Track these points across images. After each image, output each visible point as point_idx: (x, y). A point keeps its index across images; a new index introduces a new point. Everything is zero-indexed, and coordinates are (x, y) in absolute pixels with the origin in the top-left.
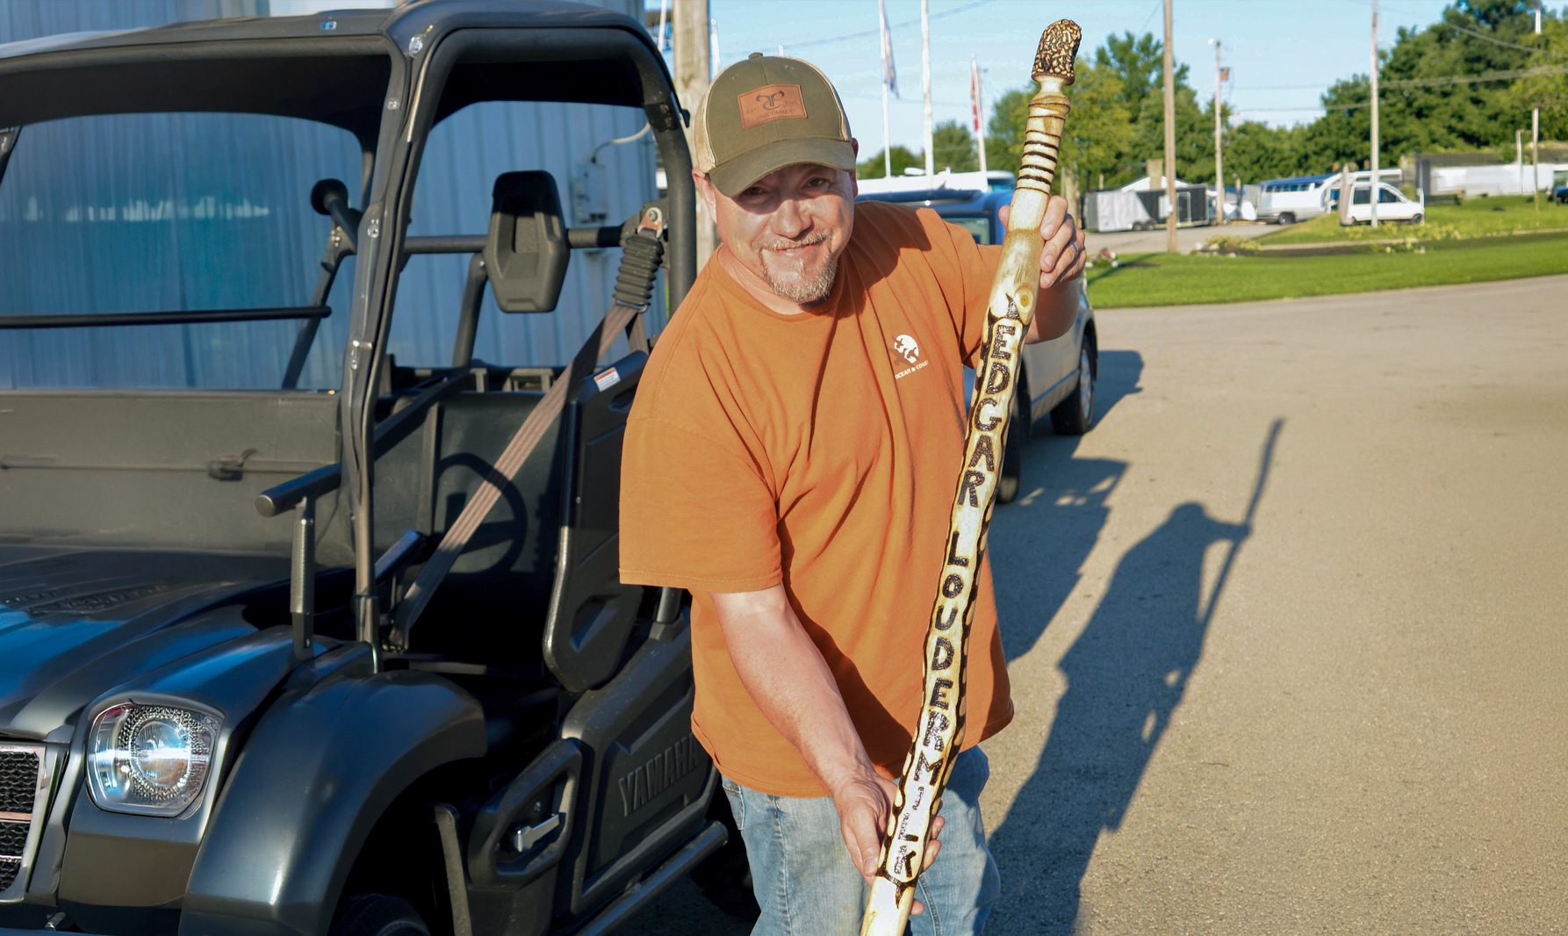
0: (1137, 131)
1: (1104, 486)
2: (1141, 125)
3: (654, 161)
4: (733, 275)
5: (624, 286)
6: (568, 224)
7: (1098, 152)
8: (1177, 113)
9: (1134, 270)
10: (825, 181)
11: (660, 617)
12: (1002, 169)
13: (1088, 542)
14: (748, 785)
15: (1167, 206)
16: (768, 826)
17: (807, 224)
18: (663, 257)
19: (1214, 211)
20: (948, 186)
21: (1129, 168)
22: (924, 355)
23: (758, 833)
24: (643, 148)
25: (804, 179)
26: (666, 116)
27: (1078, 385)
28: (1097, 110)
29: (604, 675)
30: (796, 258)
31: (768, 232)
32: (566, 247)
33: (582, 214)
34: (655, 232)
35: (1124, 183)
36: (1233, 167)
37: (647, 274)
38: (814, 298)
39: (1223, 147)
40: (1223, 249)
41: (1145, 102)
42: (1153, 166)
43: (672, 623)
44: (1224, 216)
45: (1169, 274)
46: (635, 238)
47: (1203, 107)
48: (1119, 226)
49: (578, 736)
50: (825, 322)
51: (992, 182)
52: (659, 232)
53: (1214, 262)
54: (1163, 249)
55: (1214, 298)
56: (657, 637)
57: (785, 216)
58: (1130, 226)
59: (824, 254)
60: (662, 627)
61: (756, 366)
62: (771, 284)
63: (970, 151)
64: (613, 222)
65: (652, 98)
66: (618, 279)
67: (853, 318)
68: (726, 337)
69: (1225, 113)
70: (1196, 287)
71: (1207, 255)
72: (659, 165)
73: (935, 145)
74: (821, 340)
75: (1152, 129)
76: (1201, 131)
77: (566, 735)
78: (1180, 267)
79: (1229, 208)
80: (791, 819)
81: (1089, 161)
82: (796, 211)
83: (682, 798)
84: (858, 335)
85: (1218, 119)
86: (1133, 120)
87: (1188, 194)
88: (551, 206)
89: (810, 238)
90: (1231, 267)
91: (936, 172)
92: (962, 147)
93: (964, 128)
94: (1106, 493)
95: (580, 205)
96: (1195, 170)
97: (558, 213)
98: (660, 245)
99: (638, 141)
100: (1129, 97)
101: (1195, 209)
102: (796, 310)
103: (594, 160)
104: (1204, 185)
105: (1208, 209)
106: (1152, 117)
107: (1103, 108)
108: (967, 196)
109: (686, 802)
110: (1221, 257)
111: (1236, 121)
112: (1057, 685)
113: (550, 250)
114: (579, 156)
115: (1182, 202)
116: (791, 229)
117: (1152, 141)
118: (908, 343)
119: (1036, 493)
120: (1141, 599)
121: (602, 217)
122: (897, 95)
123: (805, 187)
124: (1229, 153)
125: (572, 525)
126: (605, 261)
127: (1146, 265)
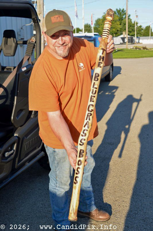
0: (121, 26)
1: (114, 91)
2: (122, 25)
3: (33, 29)
4: (50, 52)
5: (28, 52)
6: (17, 40)
7: (114, 30)
8: (128, 23)
9: (120, 52)
10: (67, 34)
11: (33, 114)
12: (96, 32)
13: (111, 101)
14: (49, 146)
15: (126, 40)
16: (53, 154)
17: (64, 42)
18: (35, 47)
19: (135, 41)
20: (87, 35)
21: (119, 33)
22: (85, 67)
23: (51, 155)
24: (31, 26)
25: (64, 33)
26: (36, 20)
27: (110, 72)
28: (114, 22)
29: (22, 124)
30: (62, 49)
31: (56, 43)
32: (17, 44)
33: (20, 38)
34: (33, 42)
35: (118, 36)
36: (138, 33)
37: (32, 50)
38: (65, 56)
39: (136, 30)
40: (136, 48)
41: (122, 21)
42: (124, 33)
43: (35, 114)
44: (136, 42)
45: (126, 52)
46: (30, 43)
47: (133, 22)
48: (117, 44)
49: (17, 135)
50: (67, 61)
51: (95, 35)
52: (34, 42)
53: (135, 50)
54: (125, 48)
55: (134, 57)
56: (32, 117)
57: (60, 40)
58: (119, 44)
59: (67, 48)
60: (33, 115)
61: (54, 69)
62: (57, 53)
63: (91, 29)
64: (25, 40)
65: (33, 17)
66: (26, 50)
67: (72, 60)
68: (48, 63)
69: (137, 24)
70: (131, 55)
71: (133, 49)
72: (34, 30)
73: (85, 28)
74: (66, 64)
75: (124, 26)
76: (133, 27)
77: (15, 135)
78: (128, 51)
79: (137, 41)
80: (57, 153)
81: (112, 32)
82: (62, 39)
83: (36, 147)
84: (73, 63)
85: (136, 24)
86: (120, 24)
87: (130, 38)
88: (14, 36)
89: (65, 45)
90: (138, 52)
91: (85, 33)
92: (89, 28)
93: (90, 25)
94: (114, 92)
95: (19, 36)
96: (131, 34)
97: (15, 38)
98: (34, 44)
99: (30, 25)
100: (120, 20)
101: (131, 41)
102: (62, 58)
103: (22, 28)
104: (133, 36)
105: (133, 41)
106: (124, 24)
107: (115, 22)
108: (90, 37)
109: (37, 148)
110: (136, 50)
111: (139, 25)
112: (105, 127)
113: (14, 45)
114: (19, 27)
115: (129, 39)
116: (61, 43)
117: (124, 28)
118: (82, 65)
119: (102, 92)
120: (120, 112)
121: (23, 39)
122: (78, 18)
123: (64, 35)
124: (137, 31)
125: (17, 96)
126: (24, 47)
127: (122, 51)
